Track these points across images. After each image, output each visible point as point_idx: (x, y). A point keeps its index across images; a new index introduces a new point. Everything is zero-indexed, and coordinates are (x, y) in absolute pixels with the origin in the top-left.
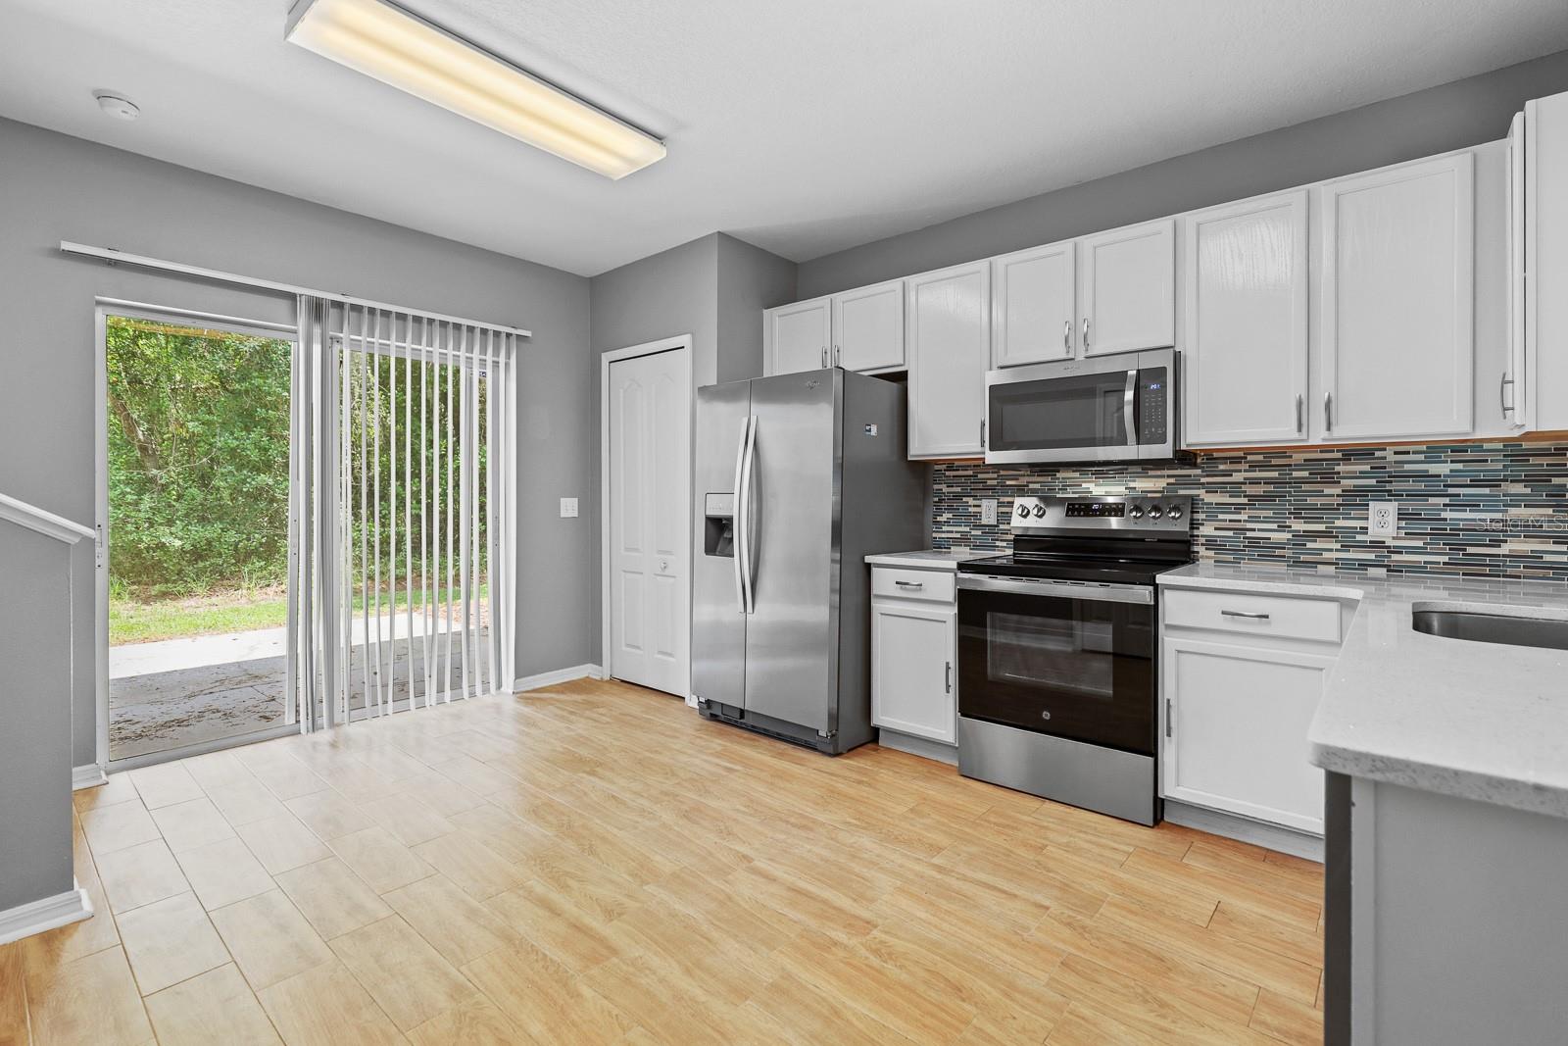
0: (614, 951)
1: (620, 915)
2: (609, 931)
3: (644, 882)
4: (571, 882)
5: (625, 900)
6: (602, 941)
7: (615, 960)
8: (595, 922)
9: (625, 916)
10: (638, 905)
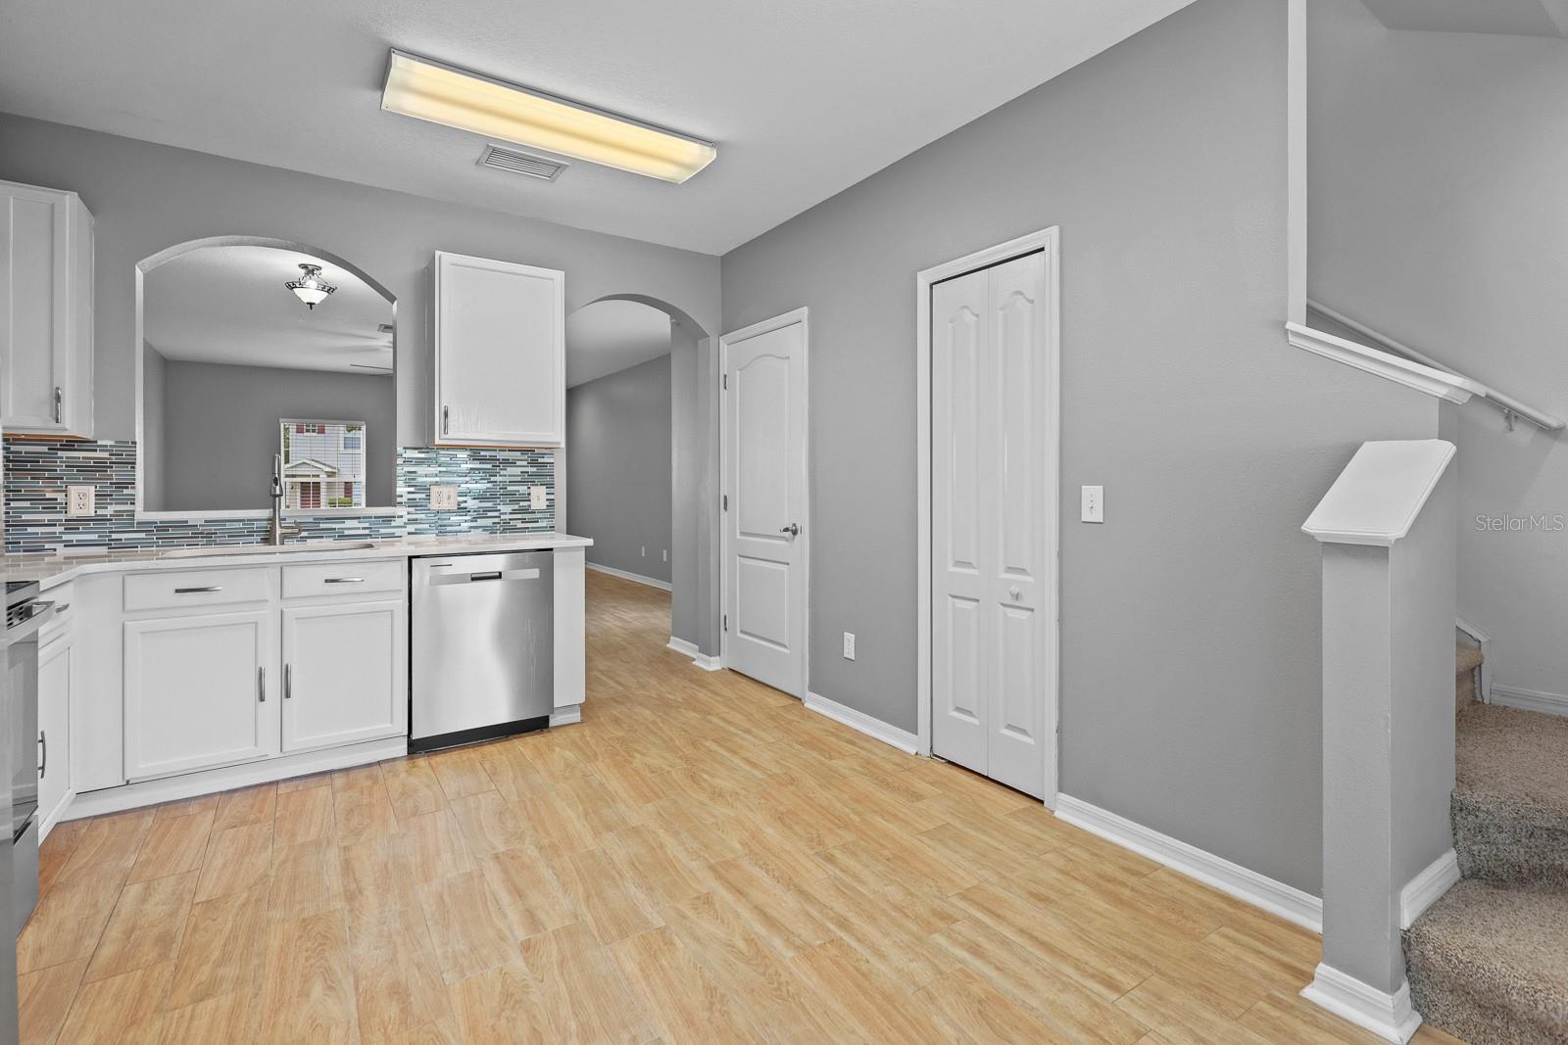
0: (712, 868)
1: (698, 898)
2: (711, 884)
3: (662, 931)
4: (741, 945)
5: (689, 912)
6: (719, 877)
7: (713, 862)
8: (723, 894)
9: (695, 895)
10: (678, 906)
